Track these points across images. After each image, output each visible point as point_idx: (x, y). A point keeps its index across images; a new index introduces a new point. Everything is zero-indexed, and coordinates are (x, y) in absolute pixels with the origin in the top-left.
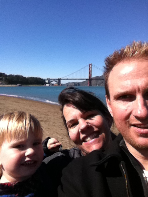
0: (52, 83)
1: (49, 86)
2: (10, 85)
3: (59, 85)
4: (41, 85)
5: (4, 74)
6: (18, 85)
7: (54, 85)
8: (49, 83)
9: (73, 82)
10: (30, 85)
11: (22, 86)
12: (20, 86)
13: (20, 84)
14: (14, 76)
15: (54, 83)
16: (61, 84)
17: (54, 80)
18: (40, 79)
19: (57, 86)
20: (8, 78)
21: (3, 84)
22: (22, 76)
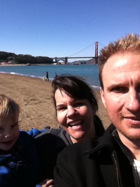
4: (49, 64)
6: (27, 64)
7: (61, 64)
8: (56, 62)
10: (38, 64)
11: (31, 65)
12: (29, 65)
13: (29, 63)
16: (68, 63)
18: (47, 58)
19: (64, 65)
21: (14, 64)
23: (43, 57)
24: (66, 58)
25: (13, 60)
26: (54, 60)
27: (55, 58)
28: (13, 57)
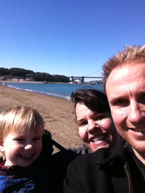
0: (76, 81)
1: (73, 83)
2: (37, 82)
3: (83, 83)
4: (65, 83)
5: (32, 71)
6: (45, 82)
7: (78, 83)
8: (73, 81)
9: (96, 81)
10: (55, 83)
11: (47, 83)
12: (46, 83)
13: (46, 81)
14: (41, 73)
15: (77, 81)
16: (85, 82)
17: (78, 78)
18: (64, 76)
19: (80, 84)
20: (35, 75)
21: (31, 81)
22: (49, 74)
23: (60, 76)
24: (83, 78)
25: (31, 78)
26: (71, 79)
27: (72, 77)
28: (31, 74)
